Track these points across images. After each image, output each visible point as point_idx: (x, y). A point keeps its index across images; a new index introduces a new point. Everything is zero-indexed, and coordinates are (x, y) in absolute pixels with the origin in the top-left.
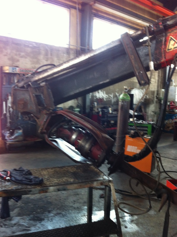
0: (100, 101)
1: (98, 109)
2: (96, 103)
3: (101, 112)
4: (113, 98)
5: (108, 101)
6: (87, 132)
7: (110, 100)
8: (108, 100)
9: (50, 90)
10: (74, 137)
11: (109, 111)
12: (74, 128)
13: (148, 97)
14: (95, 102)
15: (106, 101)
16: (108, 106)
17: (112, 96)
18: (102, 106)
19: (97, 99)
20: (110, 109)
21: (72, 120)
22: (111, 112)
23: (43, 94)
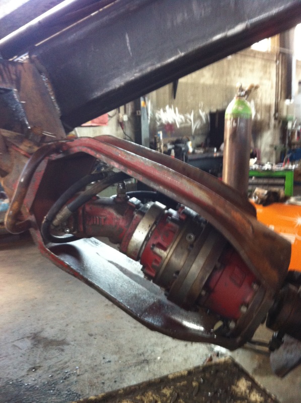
0: (169, 128)
1: (165, 146)
2: (161, 133)
3: (173, 151)
4: (194, 122)
5: (185, 128)
6: (188, 215)
7: (186, 125)
8: (183, 125)
9: (44, 79)
10: (139, 235)
11: (187, 149)
12: (134, 200)
13: (259, 117)
14: (160, 130)
15: (181, 128)
16: (185, 138)
17: (192, 117)
18: (174, 139)
19: (162, 124)
20: (190, 144)
21: (129, 173)
22: (191, 150)
23: (18, 88)
